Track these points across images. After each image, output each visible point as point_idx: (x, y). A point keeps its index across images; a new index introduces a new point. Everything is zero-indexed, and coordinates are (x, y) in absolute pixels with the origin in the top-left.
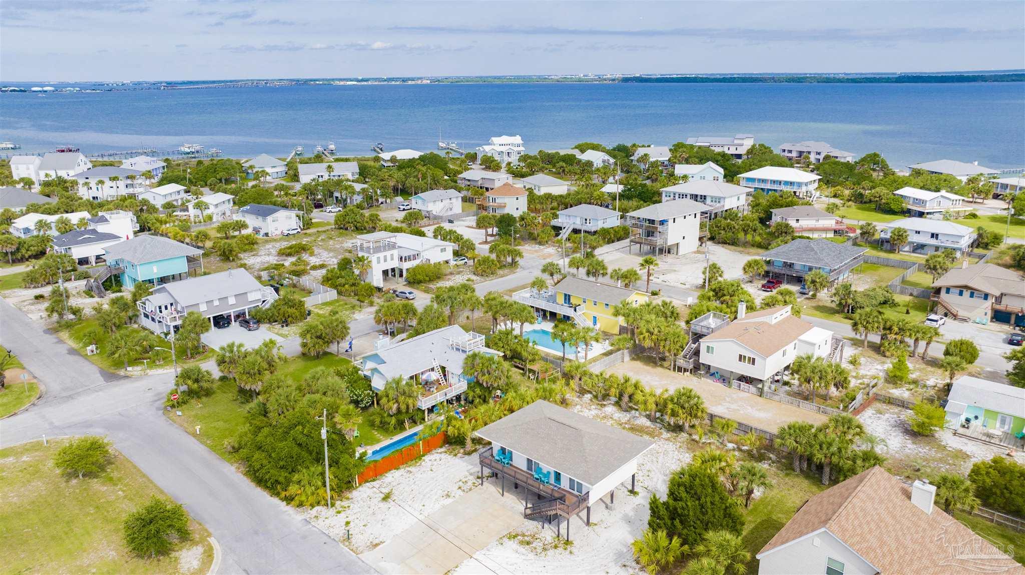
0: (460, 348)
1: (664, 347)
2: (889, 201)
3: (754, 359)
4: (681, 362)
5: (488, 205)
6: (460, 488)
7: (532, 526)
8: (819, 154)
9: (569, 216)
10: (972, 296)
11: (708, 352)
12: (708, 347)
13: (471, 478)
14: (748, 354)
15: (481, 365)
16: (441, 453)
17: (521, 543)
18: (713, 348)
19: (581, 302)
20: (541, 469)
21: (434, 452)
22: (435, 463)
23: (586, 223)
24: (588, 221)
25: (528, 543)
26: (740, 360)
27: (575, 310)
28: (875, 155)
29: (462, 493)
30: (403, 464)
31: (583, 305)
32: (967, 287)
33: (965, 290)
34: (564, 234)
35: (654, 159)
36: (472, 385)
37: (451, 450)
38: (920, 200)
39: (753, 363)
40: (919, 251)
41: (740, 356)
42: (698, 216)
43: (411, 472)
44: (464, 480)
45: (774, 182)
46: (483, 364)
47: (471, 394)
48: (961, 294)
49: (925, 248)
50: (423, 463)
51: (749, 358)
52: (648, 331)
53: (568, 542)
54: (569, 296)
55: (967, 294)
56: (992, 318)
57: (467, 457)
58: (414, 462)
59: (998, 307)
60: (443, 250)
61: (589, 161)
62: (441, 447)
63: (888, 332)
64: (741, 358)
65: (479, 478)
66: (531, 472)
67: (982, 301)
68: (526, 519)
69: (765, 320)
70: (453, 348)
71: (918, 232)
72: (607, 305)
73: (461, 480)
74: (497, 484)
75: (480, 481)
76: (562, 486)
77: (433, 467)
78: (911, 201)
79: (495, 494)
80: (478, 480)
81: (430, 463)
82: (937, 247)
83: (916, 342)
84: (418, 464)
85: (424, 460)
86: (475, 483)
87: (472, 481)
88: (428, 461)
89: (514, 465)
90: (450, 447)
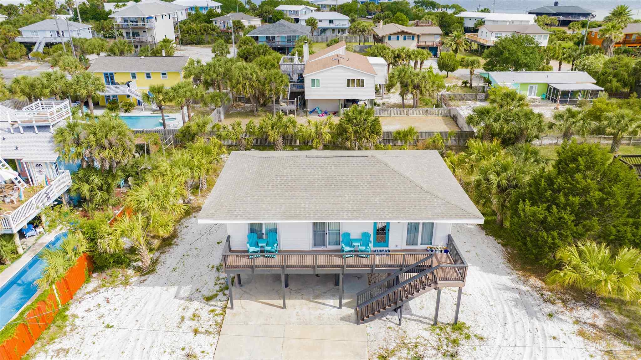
0: (35, 124)
1: (271, 90)
3: (363, 81)
6: (196, 331)
7: (381, 331)
10: (405, 39)
11: (313, 85)
12: (313, 81)
13: (196, 305)
14: (356, 77)
15: (92, 136)
16: (95, 290)
18: (318, 80)
19: (129, 79)
20: (347, 235)
21: (79, 294)
22: (102, 310)
23: (59, 35)
24: (61, 34)
26: (348, 85)
27: (129, 86)
29: (211, 339)
30: (33, 343)
31: (134, 81)
32: (402, 33)
33: (400, 36)
34: (38, 49)
36: (81, 173)
37: (109, 279)
38: (294, 11)
39: (362, 85)
40: (323, 33)
41: (348, 81)
42: (171, 16)
43: (67, 351)
44: (189, 314)
46: (95, 134)
47: (85, 189)
48: (398, 39)
49: (327, 30)
50: (77, 322)
51: (358, 80)
52: (245, 78)
53: (456, 326)
55: (401, 38)
57: (150, 277)
58: (53, 328)
59: (419, 43)
62: (88, 281)
63: (397, 59)
64: (349, 83)
65: (209, 299)
66: (322, 248)
67: (411, 41)
68: (362, 326)
69: (338, 53)
70: (17, 130)
71: (320, 21)
72: (164, 74)
73: (183, 319)
74: (250, 295)
75: (219, 304)
76: (392, 247)
77: (108, 320)
78: (288, 12)
79: (268, 310)
80: (211, 303)
81: (92, 316)
82: (333, 30)
83: (416, 63)
84: (68, 329)
85: (75, 316)
86: (213, 311)
87: (204, 310)
88: (85, 314)
89: (283, 249)
90: (104, 275)
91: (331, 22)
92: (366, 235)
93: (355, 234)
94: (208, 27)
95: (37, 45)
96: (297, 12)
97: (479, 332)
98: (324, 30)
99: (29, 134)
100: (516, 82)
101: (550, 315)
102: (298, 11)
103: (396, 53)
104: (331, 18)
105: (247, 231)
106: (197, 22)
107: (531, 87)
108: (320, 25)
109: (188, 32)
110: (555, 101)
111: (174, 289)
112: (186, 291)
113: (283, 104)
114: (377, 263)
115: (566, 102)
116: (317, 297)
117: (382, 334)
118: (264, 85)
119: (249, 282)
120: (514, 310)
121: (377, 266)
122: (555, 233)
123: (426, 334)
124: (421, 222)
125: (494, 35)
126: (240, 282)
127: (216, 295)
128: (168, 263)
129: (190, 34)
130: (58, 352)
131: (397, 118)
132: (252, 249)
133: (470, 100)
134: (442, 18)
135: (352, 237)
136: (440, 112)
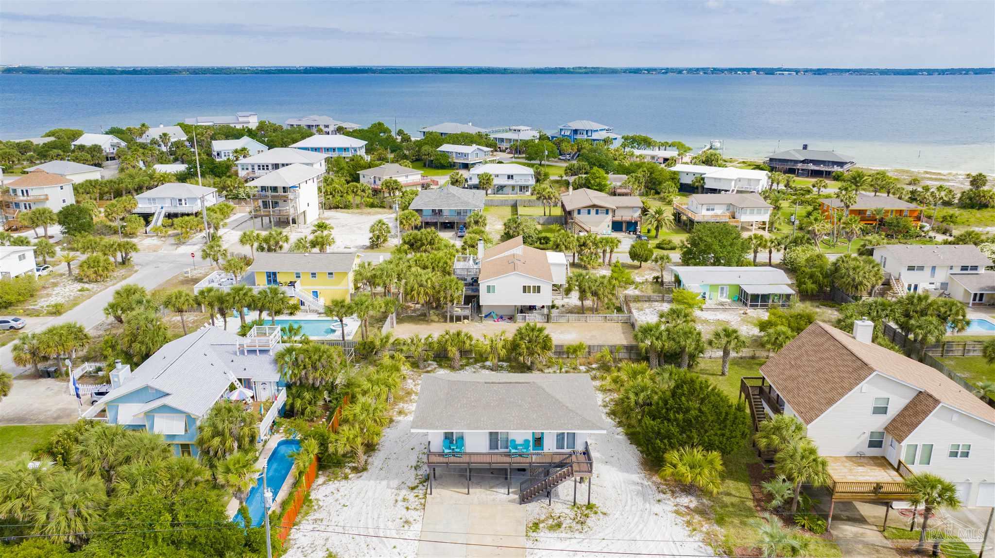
0: (257, 348)
1: (445, 298)
2: (438, 157)
3: (539, 287)
4: (458, 311)
5: (17, 200)
6: (407, 508)
7: (536, 509)
8: (327, 126)
9: (154, 199)
10: (597, 213)
11: (489, 291)
12: (489, 287)
13: (404, 492)
14: (532, 284)
16: (324, 483)
17: (551, 528)
18: (494, 287)
19: (293, 279)
20: (514, 441)
21: (314, 486)
22: (335, 496)
23: (181, 204)
24: (183, 202)
25: (559, 525)
26: (524, 291)
27: (295, 287)
28: (380, 124)
29: (419, 513)
31: (298, 281)
32: (594, 206)
33: (591, 209)
34: (158, 221)
35: (176, 140)
37: (331, 476)
38: (462, 153)
39: (539, 292)
40: (501, 192)
41: (524, 287)
42: (315, 179)
43: (321, 520)
44: (400, 498)
45: (328, 150)
48: (589, 213)
49: (505, 189)
50: (321, 503)
51: (534, 287)
52: (420, 285)
53: (589, 506)
54: (275, 274)
55: (593, 211)
56: (613, 228)
57: (365, 474)
58: (305, 507)
59: (614, 219)
60: (22, 257)
61: (96, 146)
62: (318, 477)
63: (583, 248)
64: (525, 289)
65: (413, 489)
66: (496, 451)
67: (605, 215)
68: (523, 505)
69: (515, 252)
70: (242, 352)
71: (497, 176)
72: (330, 274)
73: (396, 501)
74: (443, 485)
75: (420, 491)
76: (546, 450)
77: (343, 502)
78: (454, 155)
79: (456, 495)
80: (415, 491)
81: (330, 499)
82: (513, 187)
83: (604, 252)
84: (316, 507)
85: (318, 500)
86: (417, 496)
87: (411, 496)
88: (324, 498)
89: (468, 451)
90: (327, 473)
91: (510, 177)
92: (527, 441)
93: (519, 441)
94: (357, 187)
95: (156, 216)
96: (466, 155)
97: (604, 510)
98: (501, 188)
99: (252, 356)
100: (704, 283)
101: (659, 501)
102: (468, 154)
103: (582, 241)
104: (510, 173)
105: (442, 438)
106: (340, 175)
107: (722, 289)
108: (497, 182)
109: (331, 194)
110: (746, 305)
111: (384, 483)
112: (395, 483)
113: (457, 309)
114: (534, 461)
115: (757, 306)
116: (492, 487)
117: (537, 510)
118: (439, 292)
119: (441, 477)
120: (634, 497)
121: (534, 463)
122: (666, 441)
123: (568, 511)
124: (566, 432)
125: (705, 207)
126: (435, 477)
127: (417, 486)
128: (375, 464)
129: (334, 196)
130: (316, 520)
131: (575, 325)
132: (447, 451)
133: (657, 301)
134: (651, 174)
135: (517, 443)
136: (620, 318)
